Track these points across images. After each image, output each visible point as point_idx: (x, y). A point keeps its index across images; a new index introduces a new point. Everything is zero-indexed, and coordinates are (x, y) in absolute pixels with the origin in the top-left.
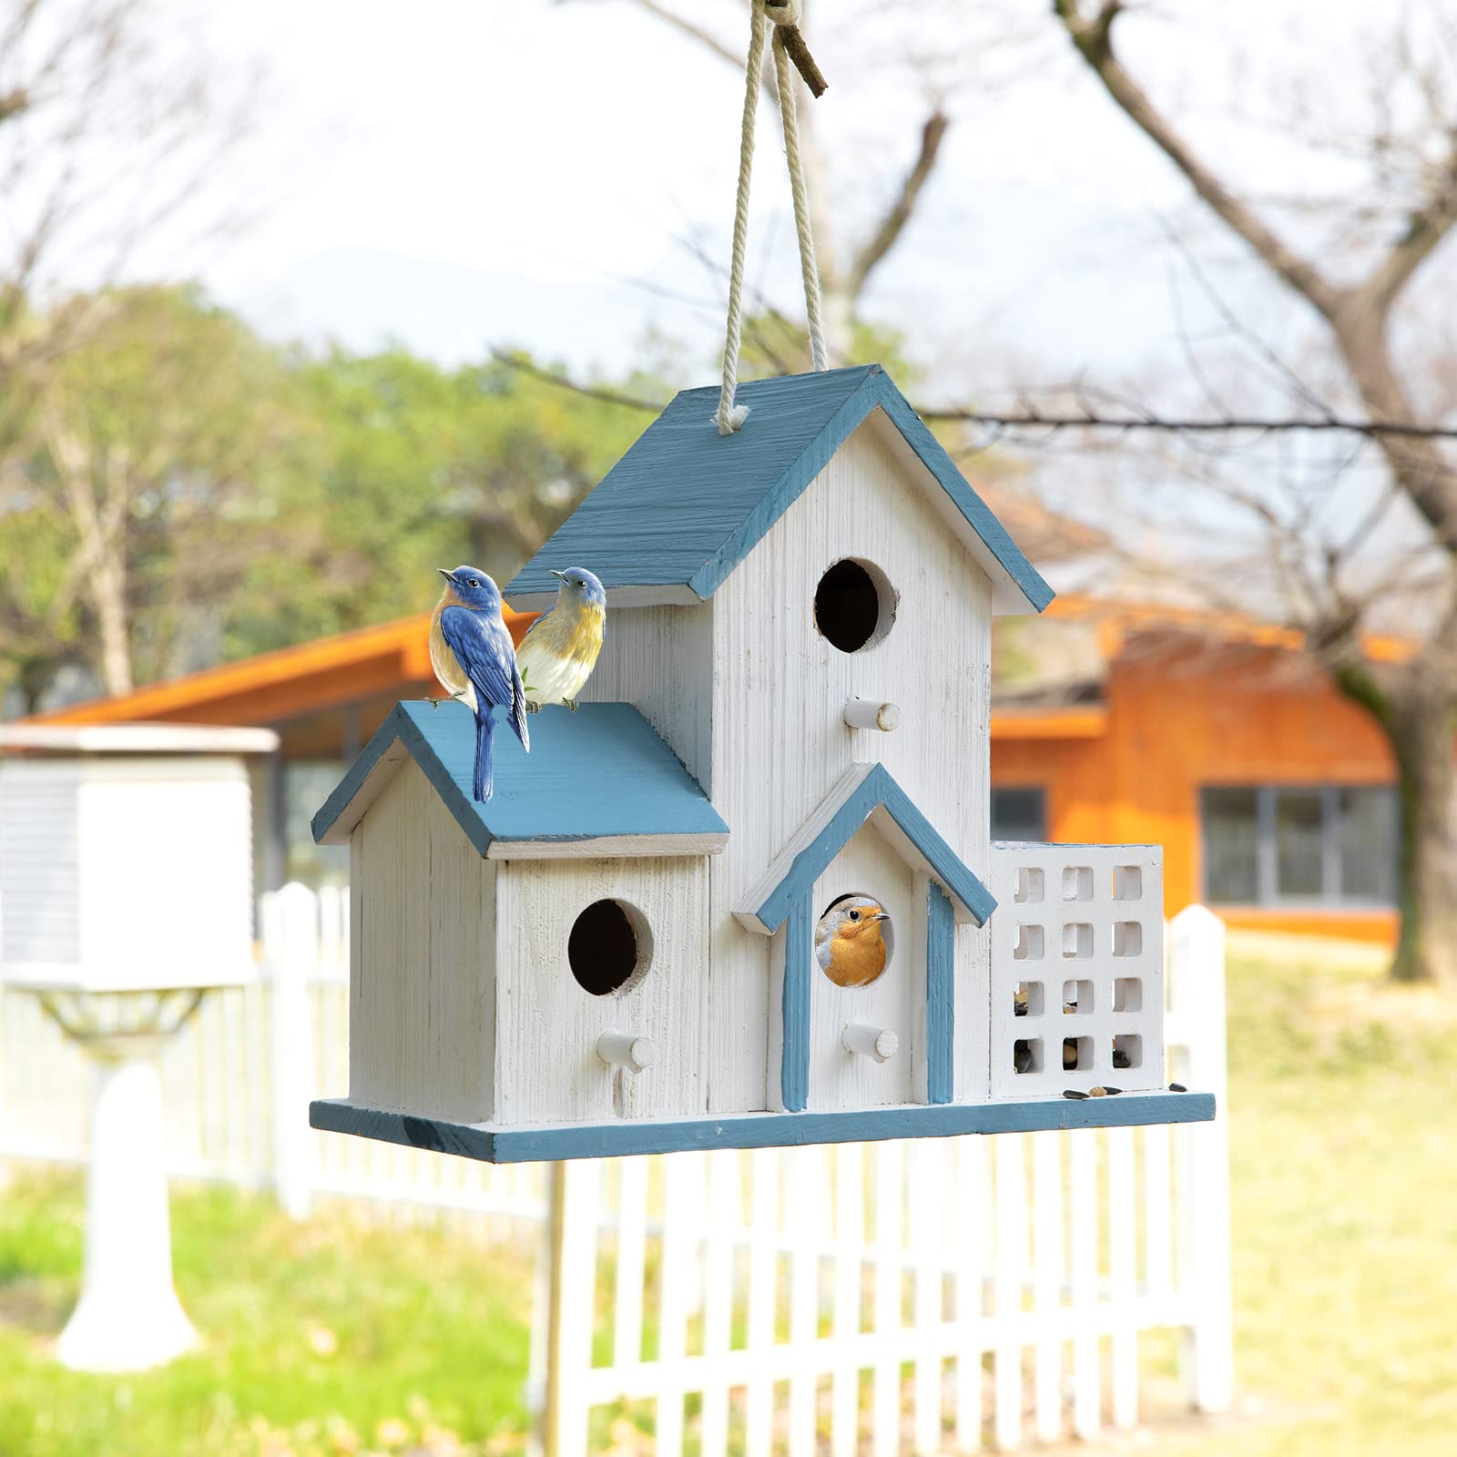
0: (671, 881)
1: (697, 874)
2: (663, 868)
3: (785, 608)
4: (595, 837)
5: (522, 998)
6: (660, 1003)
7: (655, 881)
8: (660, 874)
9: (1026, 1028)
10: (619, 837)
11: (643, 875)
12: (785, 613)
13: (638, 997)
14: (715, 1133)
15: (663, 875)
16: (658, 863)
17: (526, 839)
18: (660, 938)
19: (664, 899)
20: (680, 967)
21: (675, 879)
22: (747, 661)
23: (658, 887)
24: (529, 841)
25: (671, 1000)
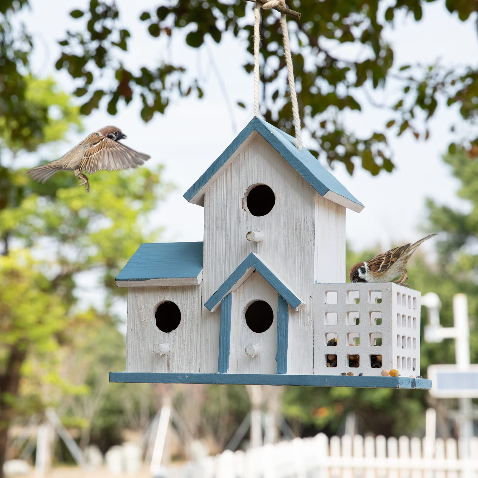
0: (187, 295)
1: (197, 292)
2: (185, 290)
3: (231, 203)
4: (149, 279)
5: (135, 332)
6: (183, 335)
7: (182, 295)
8: (183, 292)
9: (332, 350)
10: (158, 279)
11: (177, 293)
12: (231, 204)
13: (175, 333)
14: (185, 378)
15: (185, 293)
16: (183, 289)
17: (126, 280)
18: (183, 314)
19: (185, 300)
20: (190, 324)
21: (189, 295)
22: (216, 221)
23: (183, 297)
24: (127, 281)
25: (187, 334)
